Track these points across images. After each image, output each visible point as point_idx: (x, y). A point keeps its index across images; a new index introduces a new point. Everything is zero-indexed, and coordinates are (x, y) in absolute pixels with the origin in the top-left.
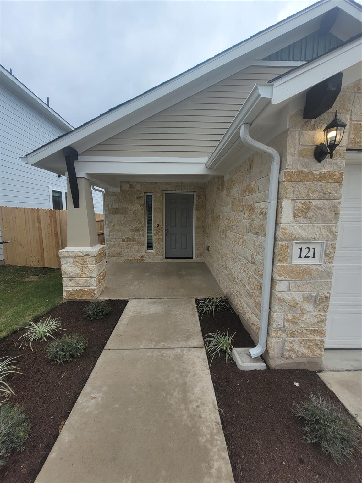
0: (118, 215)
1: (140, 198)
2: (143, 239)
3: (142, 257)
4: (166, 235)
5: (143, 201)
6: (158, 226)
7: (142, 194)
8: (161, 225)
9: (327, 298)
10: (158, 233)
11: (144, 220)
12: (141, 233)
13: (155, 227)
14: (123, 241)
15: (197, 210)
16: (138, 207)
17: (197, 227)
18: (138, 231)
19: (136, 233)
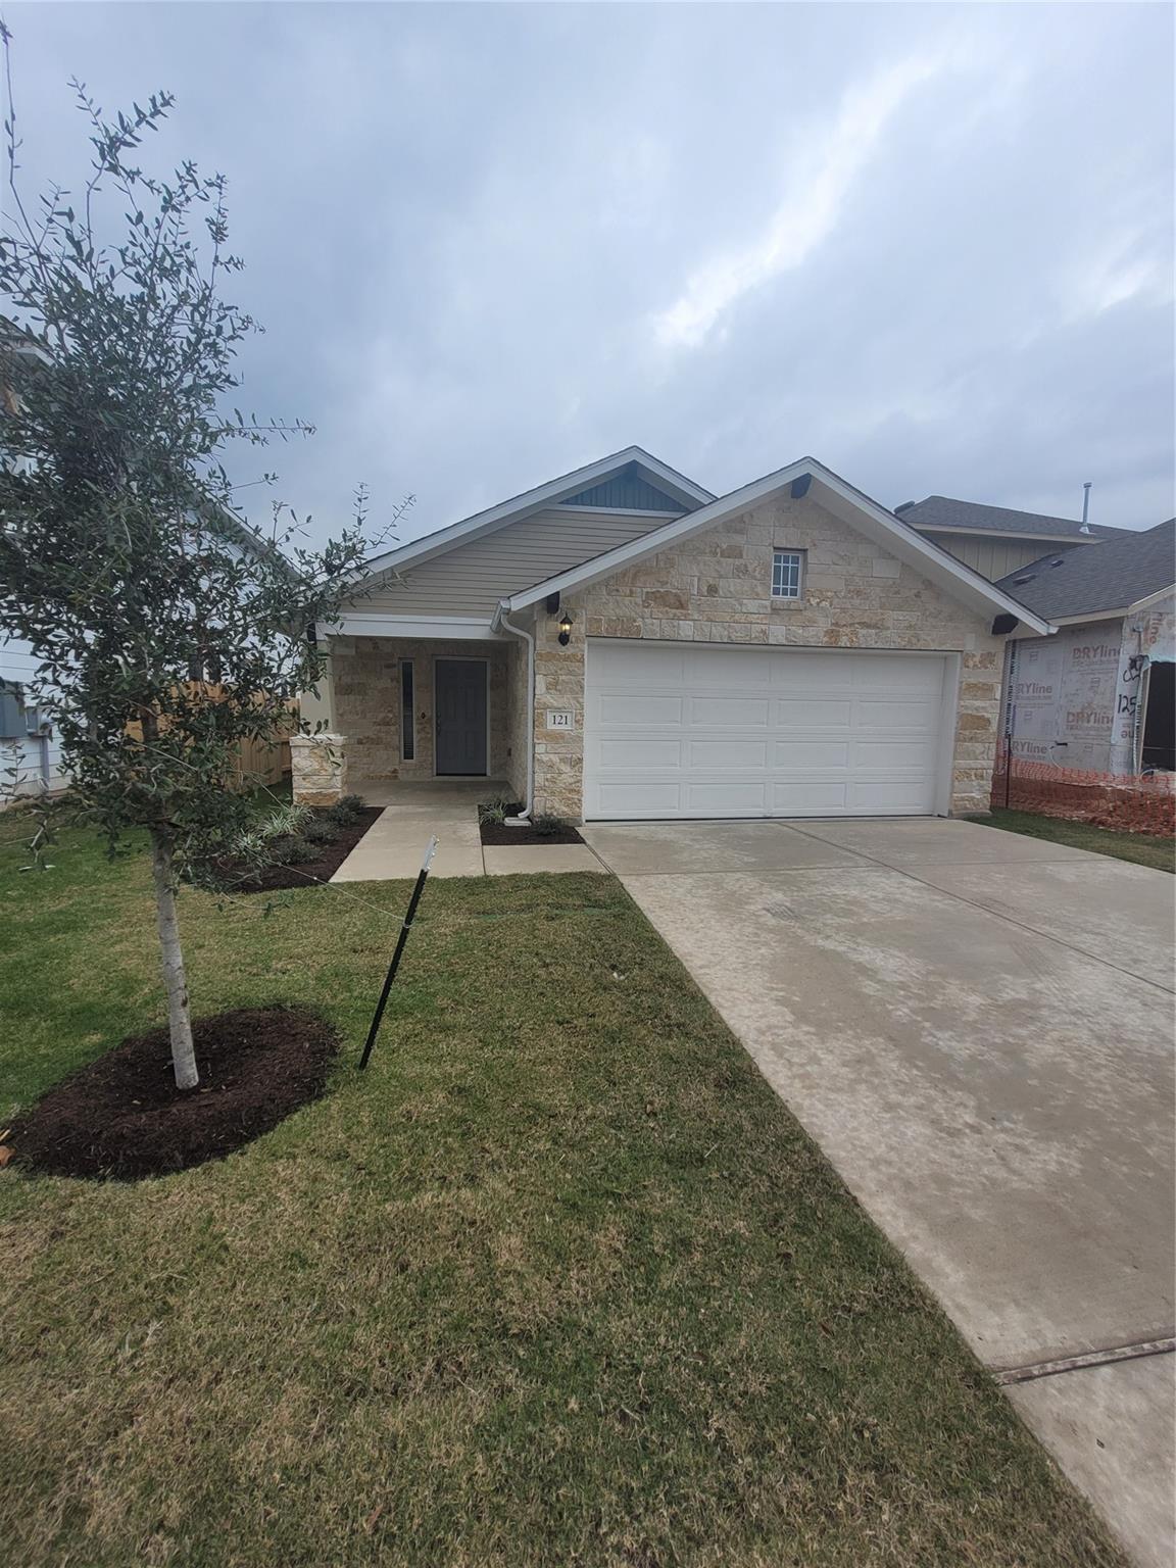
0: (352, 697)
1: (388, 666)
2: (398, 740)
3: (395, 771)
4: (438, 733)
5: (398, 672)
6: (423, 716)
7: (396, 661)
8: (428, 715)
9: (580, 760)
10: (423, 729)
11: (399, 706)
12: (393, 728)
13: (418, 719)
14: (360, 742)
15: (492, 689)
16: (387, 683)
17: (493, 720)
18: (388, 724)
19: (384, 728)
